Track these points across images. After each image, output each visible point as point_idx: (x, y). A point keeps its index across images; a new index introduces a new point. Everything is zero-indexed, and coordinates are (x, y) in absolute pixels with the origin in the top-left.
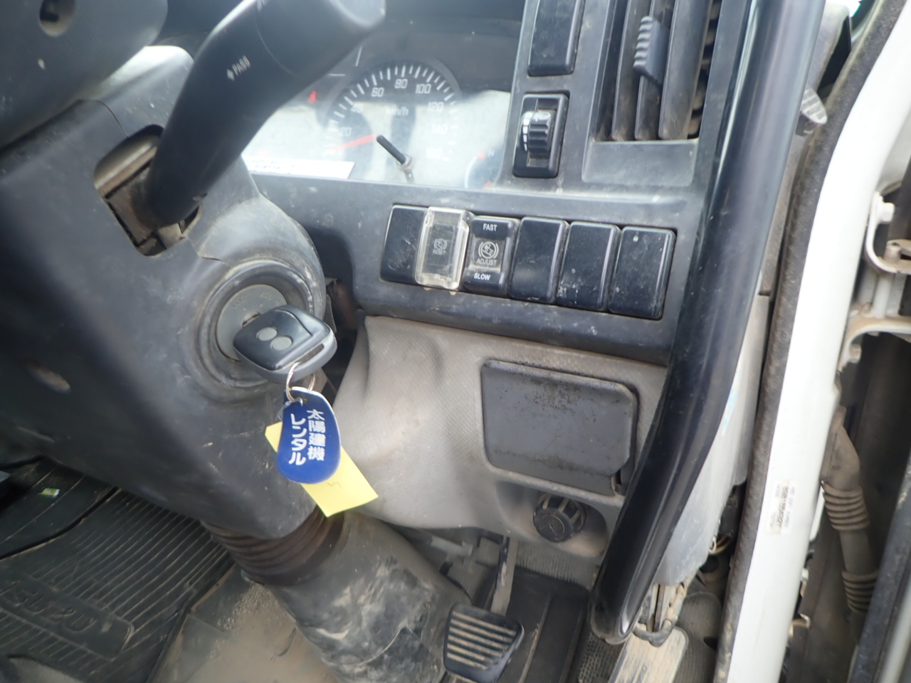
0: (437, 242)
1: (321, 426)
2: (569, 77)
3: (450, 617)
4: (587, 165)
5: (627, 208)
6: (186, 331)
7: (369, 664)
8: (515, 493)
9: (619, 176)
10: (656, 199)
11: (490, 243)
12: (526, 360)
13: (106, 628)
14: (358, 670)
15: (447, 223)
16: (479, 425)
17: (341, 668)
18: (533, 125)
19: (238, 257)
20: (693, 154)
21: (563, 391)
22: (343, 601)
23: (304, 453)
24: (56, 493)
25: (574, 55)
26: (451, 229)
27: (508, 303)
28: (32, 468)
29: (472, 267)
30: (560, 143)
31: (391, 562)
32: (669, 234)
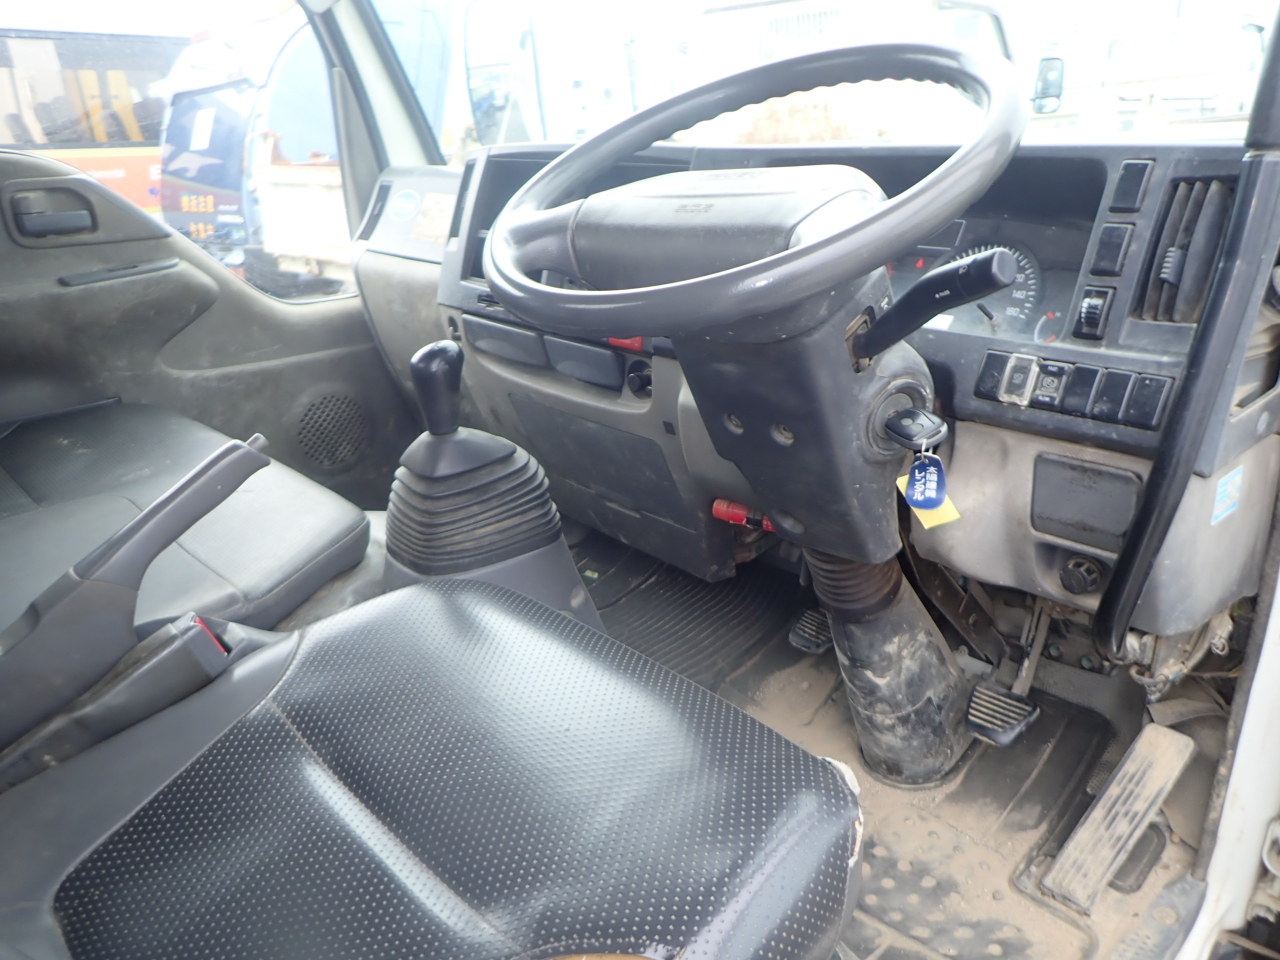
0: (1016, 375)
1: (934, 477)
2: (1117, 278)
3: (974, 689)
4: (1124, 333)
5: (1145, 363)
6: (863, 417)
7: (898, 718)
8: (1049, 552)
9: (1144, 342)
10: (1165, 359)
11: (1052, 378)
12: (1068, 454)
14: (888, 722)
15: (1025, 364)
16: (1029, 499)
17: (874, 718)
18: (1091, 307)
19: (895, 376)
20: (1192, 333)
21: (1091, 476)
22: (891, 648)
23: (923, 493)
25: (1122, 265)
26: (1026, 368)
27: (1059, 416)
29: (1038, 392)
30: (1107, 319)
31: (929, 634)
32: (1169, 381)
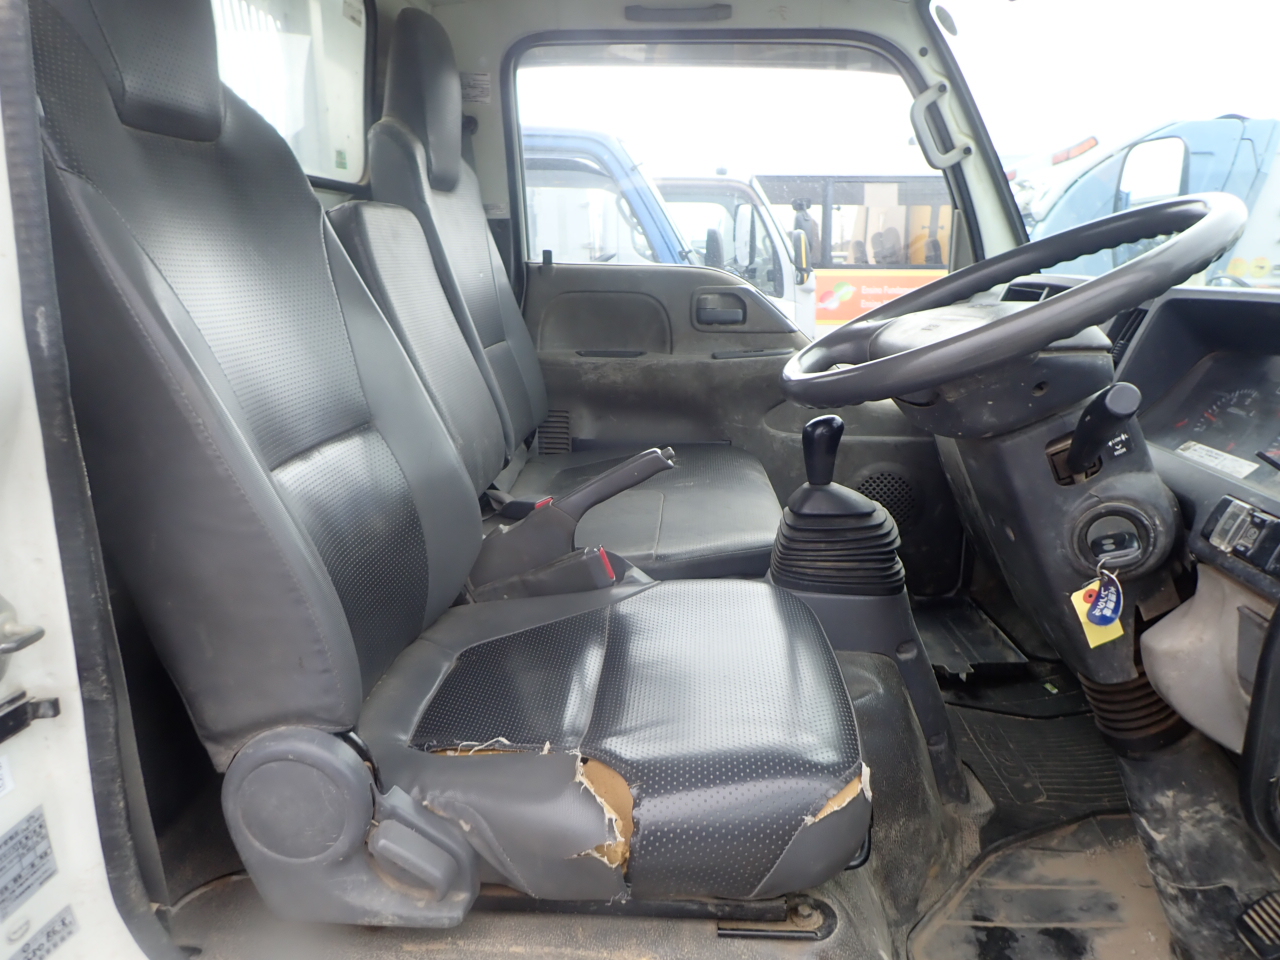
0: (1229, 521)
1: (1114, 598)
7: (1182, 891)
11: (1255, 529)
13: (1027, 785)
14: (1169, 889)
19: (1111, 498)
22: (1165, 801)
23: (1102, 610)
24: (1055, 691)
26: (1237, 515)
28: (1049, 666)
29: (1241, 541)
